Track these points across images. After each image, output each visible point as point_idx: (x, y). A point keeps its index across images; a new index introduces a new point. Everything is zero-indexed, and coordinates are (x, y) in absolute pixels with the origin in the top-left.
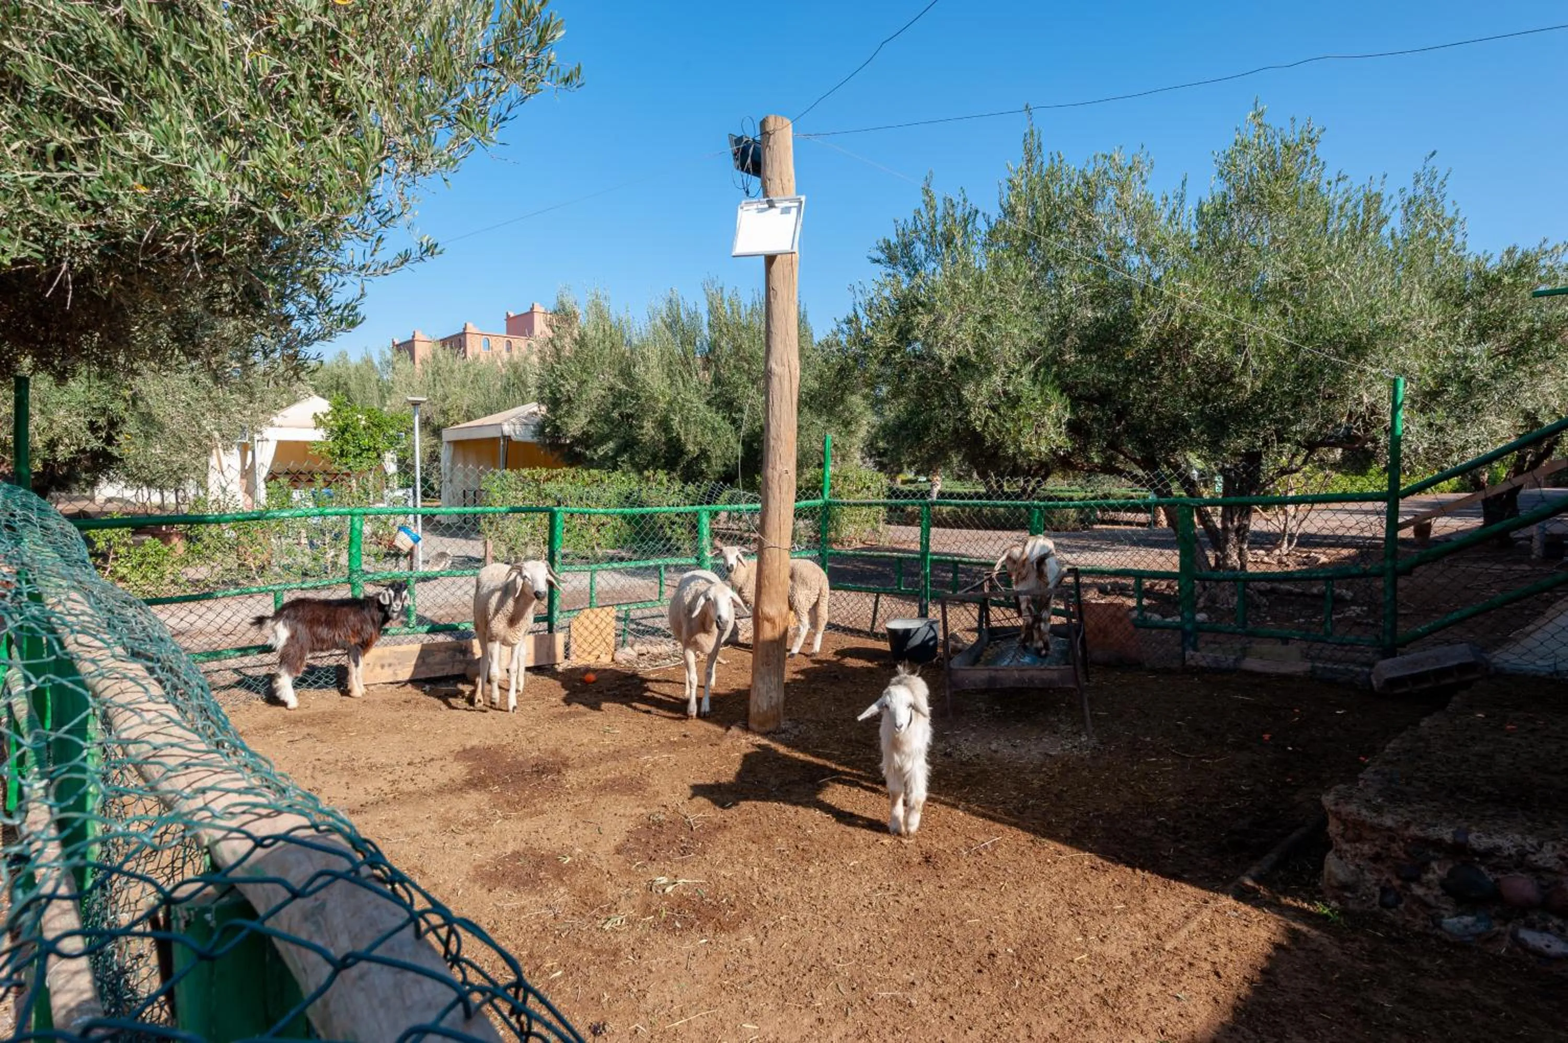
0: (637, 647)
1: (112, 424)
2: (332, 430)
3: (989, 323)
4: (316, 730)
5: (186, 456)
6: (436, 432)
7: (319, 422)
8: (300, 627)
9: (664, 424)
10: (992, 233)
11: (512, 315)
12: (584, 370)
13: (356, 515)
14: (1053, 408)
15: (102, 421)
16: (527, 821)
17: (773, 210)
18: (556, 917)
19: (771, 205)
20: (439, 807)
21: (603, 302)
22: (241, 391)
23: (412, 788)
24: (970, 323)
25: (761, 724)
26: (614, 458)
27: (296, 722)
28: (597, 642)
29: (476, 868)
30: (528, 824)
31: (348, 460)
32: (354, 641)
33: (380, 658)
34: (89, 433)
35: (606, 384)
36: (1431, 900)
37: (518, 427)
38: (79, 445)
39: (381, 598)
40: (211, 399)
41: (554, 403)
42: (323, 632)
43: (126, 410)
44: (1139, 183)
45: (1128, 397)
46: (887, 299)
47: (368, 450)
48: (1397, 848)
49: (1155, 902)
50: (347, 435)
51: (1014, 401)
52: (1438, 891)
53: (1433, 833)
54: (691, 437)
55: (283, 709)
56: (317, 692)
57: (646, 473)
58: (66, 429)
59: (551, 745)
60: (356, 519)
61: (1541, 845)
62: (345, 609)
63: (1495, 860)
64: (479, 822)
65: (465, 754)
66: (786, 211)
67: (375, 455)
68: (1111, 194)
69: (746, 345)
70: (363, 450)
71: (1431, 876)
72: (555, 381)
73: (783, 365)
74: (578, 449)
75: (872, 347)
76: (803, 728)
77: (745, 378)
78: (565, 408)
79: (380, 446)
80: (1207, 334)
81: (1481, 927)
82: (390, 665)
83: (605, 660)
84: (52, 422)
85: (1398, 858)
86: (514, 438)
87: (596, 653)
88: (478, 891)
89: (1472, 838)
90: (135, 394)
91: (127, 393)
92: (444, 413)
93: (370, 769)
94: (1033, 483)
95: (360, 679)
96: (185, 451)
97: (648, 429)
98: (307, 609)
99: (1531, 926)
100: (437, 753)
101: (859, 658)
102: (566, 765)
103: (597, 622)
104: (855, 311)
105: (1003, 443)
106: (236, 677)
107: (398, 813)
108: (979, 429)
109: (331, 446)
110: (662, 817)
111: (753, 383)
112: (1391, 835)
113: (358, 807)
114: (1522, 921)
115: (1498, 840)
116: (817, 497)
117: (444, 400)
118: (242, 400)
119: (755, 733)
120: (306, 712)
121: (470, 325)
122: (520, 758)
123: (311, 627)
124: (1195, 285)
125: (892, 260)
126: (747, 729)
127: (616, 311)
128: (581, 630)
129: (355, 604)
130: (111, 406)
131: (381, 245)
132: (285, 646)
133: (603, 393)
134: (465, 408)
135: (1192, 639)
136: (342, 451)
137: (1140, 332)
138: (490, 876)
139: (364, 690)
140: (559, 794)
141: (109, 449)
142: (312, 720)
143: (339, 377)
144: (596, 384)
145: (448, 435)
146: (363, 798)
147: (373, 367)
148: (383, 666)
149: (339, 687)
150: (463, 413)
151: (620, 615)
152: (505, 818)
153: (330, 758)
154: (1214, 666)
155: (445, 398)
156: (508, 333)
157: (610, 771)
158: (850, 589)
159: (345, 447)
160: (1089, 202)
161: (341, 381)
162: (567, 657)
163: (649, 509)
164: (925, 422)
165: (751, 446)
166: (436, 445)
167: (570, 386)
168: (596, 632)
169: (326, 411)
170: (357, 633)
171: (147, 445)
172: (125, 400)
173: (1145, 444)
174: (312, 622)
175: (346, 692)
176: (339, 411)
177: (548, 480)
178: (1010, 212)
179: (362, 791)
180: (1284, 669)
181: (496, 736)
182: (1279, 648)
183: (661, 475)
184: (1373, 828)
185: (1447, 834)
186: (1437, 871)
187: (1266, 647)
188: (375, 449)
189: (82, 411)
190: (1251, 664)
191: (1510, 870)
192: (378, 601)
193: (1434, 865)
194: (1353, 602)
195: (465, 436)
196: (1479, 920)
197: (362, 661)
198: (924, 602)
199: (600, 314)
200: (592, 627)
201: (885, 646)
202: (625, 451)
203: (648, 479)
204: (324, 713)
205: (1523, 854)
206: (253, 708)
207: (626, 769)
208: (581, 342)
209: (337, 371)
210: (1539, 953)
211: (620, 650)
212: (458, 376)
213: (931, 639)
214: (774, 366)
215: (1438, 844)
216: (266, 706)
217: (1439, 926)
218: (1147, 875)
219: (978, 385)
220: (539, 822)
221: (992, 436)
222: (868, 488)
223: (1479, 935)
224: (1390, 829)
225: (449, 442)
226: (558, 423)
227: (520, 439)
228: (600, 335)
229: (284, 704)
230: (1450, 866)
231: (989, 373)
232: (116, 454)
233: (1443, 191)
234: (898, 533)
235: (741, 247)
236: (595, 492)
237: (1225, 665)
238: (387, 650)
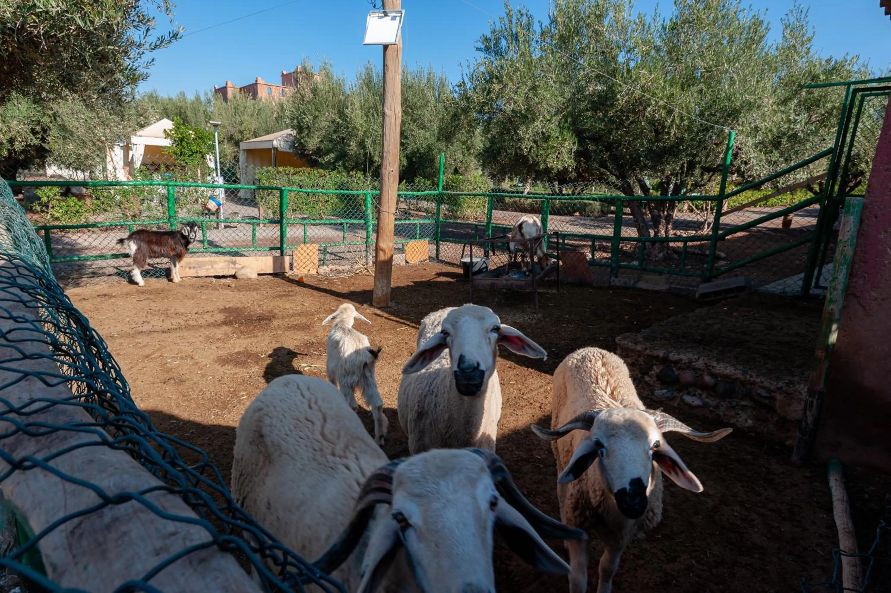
0: (331, 266)
1: (44, 131)
2: (175, 140)
3: (536, 91)
4: (152, 297)
5: (87, 151)
6: (237, 144)
7: (167, 135)
8: (142, 244)
9: (362, 144)
10: (543, 33)
11: (285, 73)
12: (317, 109)
13: (170, 186)
14: (567, 143)
15: (38, 128)
16: (248, 340)
17: (387, 17)
18: (250, 377)
19: (386, 15)
20: (207, 332)
21: (328, 67)
22: (118, 115)
23: (195, 323)
24: (524, 90)
25: (378, 303)
26: (334, 163)
27: (143, 293)
28: (308, 262)
29: (218, 357)
30: (249, 341)
31: (185, 158)
32: (172, 253)
33: (188, 263)
34: (31, 135)
35: (329, 118)
36: (651, 383)
37: (282, 143)
38: (27, 142)
39: (183, 231)
40: (99, 118)
41: (300, 129)
42: (156, 248)
43: (51, 122)
44: (628, 7)
45: (610, 138)
46: (483, 73)
47: (197, 153)
48: (641, 360)
49: (530, 381)
50: (184, 143)
51: (546, 138)
52: (655, 379)
53: (655, 353)
54: (377, 153)
55: (136, 286)
56: (156, 280)
57: (351, 173)
58: (18, 132)
59: (269, 308)
60: (170, 188)
61: (699, 359)
62: (166, 236)
63: (679, 365)
64: (224, 339)
65: (225, 310)
66: (394, 18)
67: (201, 156)
68: (611, 14)
69: (410, 98)
70: (193, 153)
71: (653, 372)
72: (300, 115)
73: (391, 110)
74: (314, 157)
75: (472, 102)
76: (400, 306)
77: (409, 118)
78: (306, 132)
79: (203, 150)
80: (654, 103)
81: (669, 394)
82: (194, 268)
83: (313, 272)
84: (10, 128)
85: (641, 365)
86: (280, 149)
87: (308, 268)
88: (217, 366)
89: (671, 355)
90: (55, 113)
91: (50, 112)
92: (241, 132)
93: (176, 314)
94: (579, 189)
95: (178, 274)
96: (87, 148)
97: (353, 147)
98: (145, 235)
99: (689, 394)
100: (211, 309)
101: (447, 277)
102: (274, 317)
103: (308, 251)
104: (463, 79)
105: (538, 162)
106: (115, 271)
107: (185, 333)
108: (526, 154)
109: (175, 149)
110: (314, 341)
111: (414, 122)
112: (640, 354)
113: (167, 330)
114: (686, 392)
115: (682, 357)
116: (435, 189)
117: (241, 125)
118: (117, 119)
119: (374, 307)
120: (149, 288)
121: (259, 78)
122: (252, 313)
123: (149, 245)
124: (651, 73)
125: (487, 49)
126: (371, 305)
127: (337, 74)
128: (299, 255)
129: (171, 234)
130: (42, 120)
131: (149, 33)
132: (135, 254)
133: (328, 124)
134: (253, 130)
135: (615, 271)
136: (181, 153)
137: (618, 100)
138: (224, 360)
139: (180, 280)
140: (267, 330)
141: (44, 145)
142: (151, 292)
143: (181, 108)
144: (323, 118)
145: (243, 146)
146: (170, 327)
147: (201, 103)
148: (190, 268)
149: (167, 278)
150: (252, 133)
151: (321, 249)
152: (238, 338)
153: (157, 309)
154: (623, 285)
155: (241, 123)
156: (283, 84)
157: (296, 321)
158: (451, 242)
159: (183, 150)
160: (600, 17)
161: (183, 111)
162: (291, 269)
163: (351, 192)
164: (499, 149)
165: (411, 160)
166: (237, 152)
167: (308, 119)
168: (308, 257)
169: (171, 128)
170: (173, 250)
171: (64, 144)
172: (50, 117)
173: (620, 167)
174: (149, 243)
175: (170, 280)
176: (178, 128)
177: (294, 174)
178: (554, 21)
179: (169, 323)
180: (657, 288)
181: (242, 303)
182: (657, 277)
183: (360, 175)
184: (632, 351)
185: (661, 353)
186: (656, 370)
187: (649, 277)
188: (200, 152)
189: (26, 122)
190: (642, 285)
191: (684, 369)
192: (182, 234)
193: (655, 367)
194: (724, 259)
195: (252, 147)
196: (669, 391)
197: (178, 265)
198: (487, 249)
199: (328, 76)
200: (305, 254)
201: (461, 271)
202: (341, 160)
203: (352, 176)
204: (157, 289)
205: (690, 362)
206: (122, 286)
207: (304, 320)
208: (315, 91)
209: (179, 104)
210: (689, 405)
211: (321, 267)
212: (249, 111)
213: (484, 268)
214: (386, 110)
215: (657, 357)
216: (129, 284)
217: (653, 394)
218: (533, 371)
219: (527, 128)
220: (255, 340)
221: (533, 157)
222: (480, 187)
223: (667, 398)
224: (639, 351)
225: (244, 150)
226: (302, 141)
227: (283, 150)
228: (327, 87)
229: (137, 284)
230: (661, 368)
231: (534, 120)
232: (47, 148)
233: (807, 19)
234: (499, 215)
235: (369, 39)
236: (321, 182)
237: (628, 285)
238: (192, 259)
